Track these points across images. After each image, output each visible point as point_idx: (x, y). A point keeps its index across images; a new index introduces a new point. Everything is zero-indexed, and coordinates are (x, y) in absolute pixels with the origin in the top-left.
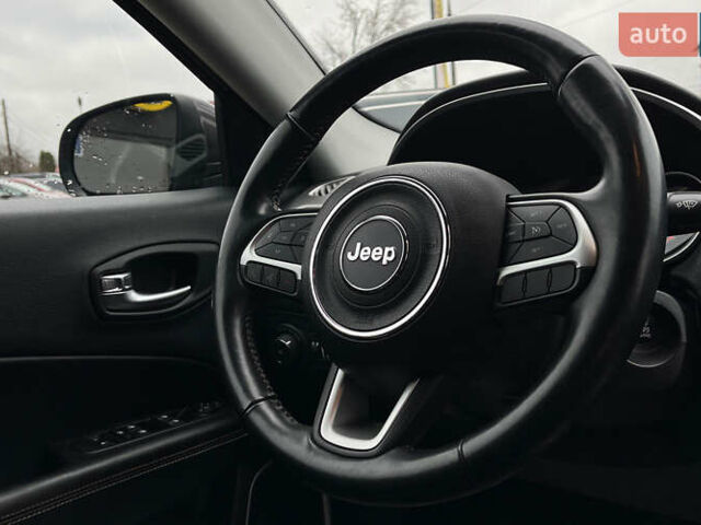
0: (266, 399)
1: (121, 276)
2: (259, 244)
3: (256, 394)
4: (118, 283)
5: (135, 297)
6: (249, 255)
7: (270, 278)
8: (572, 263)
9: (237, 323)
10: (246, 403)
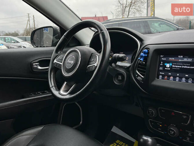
0: (55, 86)
1: (37, 64)
2: (57, 59)
3: (53, 85)
4: (36, 65)
5: (40, 68)
6: (55, 61)
7: (58, 65)
8: (94, 65)
9: (52, 74)
10: (51, 86)
